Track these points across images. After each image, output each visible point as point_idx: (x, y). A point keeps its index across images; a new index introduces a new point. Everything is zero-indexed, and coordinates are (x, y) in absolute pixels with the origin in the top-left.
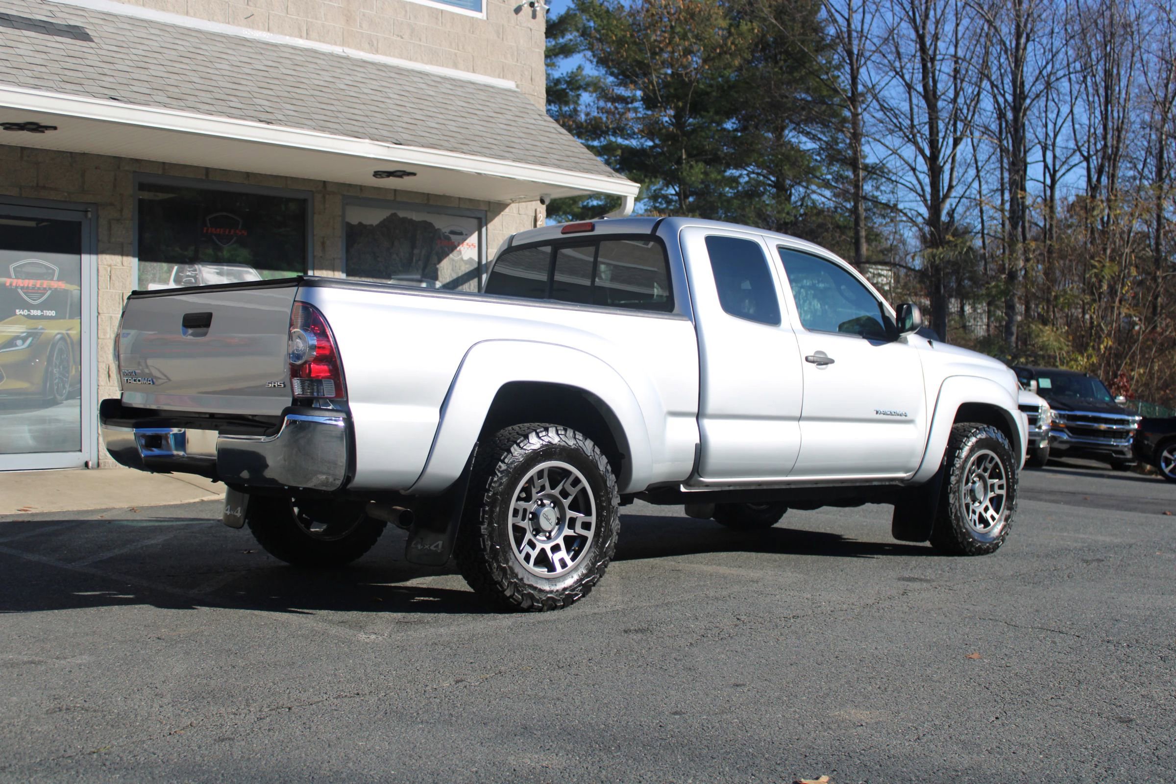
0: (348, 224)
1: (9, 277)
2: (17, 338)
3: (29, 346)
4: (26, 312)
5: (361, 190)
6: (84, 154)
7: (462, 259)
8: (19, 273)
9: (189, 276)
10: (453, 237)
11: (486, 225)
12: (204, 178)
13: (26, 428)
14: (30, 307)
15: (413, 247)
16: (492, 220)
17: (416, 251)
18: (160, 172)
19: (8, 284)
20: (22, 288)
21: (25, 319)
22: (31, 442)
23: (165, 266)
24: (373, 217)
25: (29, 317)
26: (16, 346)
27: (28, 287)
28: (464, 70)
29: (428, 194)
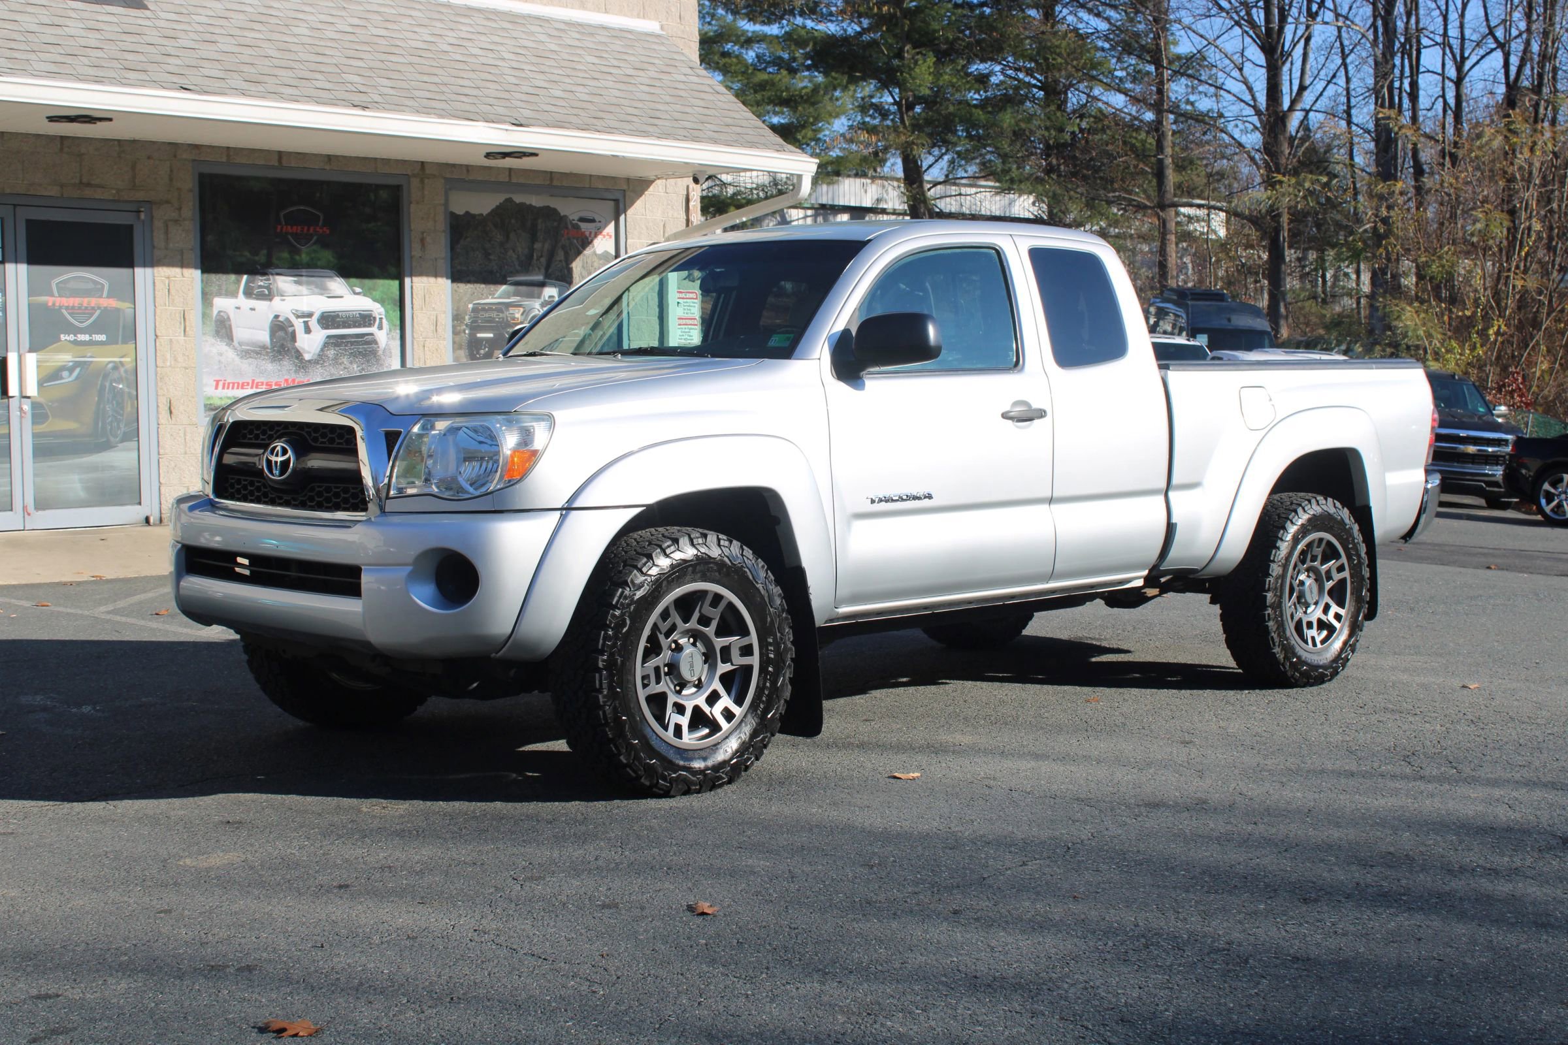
0: (452, 214)
1: (52, 295)
2: (63, 368)
3: (77, 378)
4: (71, 337)
5: (468, 171)
6: (134, 141)
7: (594, 253)
8: (63, 290)
9: (260, 287)
10: (583, 226)
11: (625, 211)
12: (276, 164)
13: (76, 477)
14: (77, 331)
15: (533, 238)
16: (632, 203)
17: (537, 246)
18: (224, 160)
19: (50, 304)
20: (67, 308)
21: (72, 345)
22: (82, 494)
23: (233, 277)
24: (483, 204)
25: (76, 343)
26: (62, 378)
27: (73, 307)
28: (594, 11)
29: (551, 173)
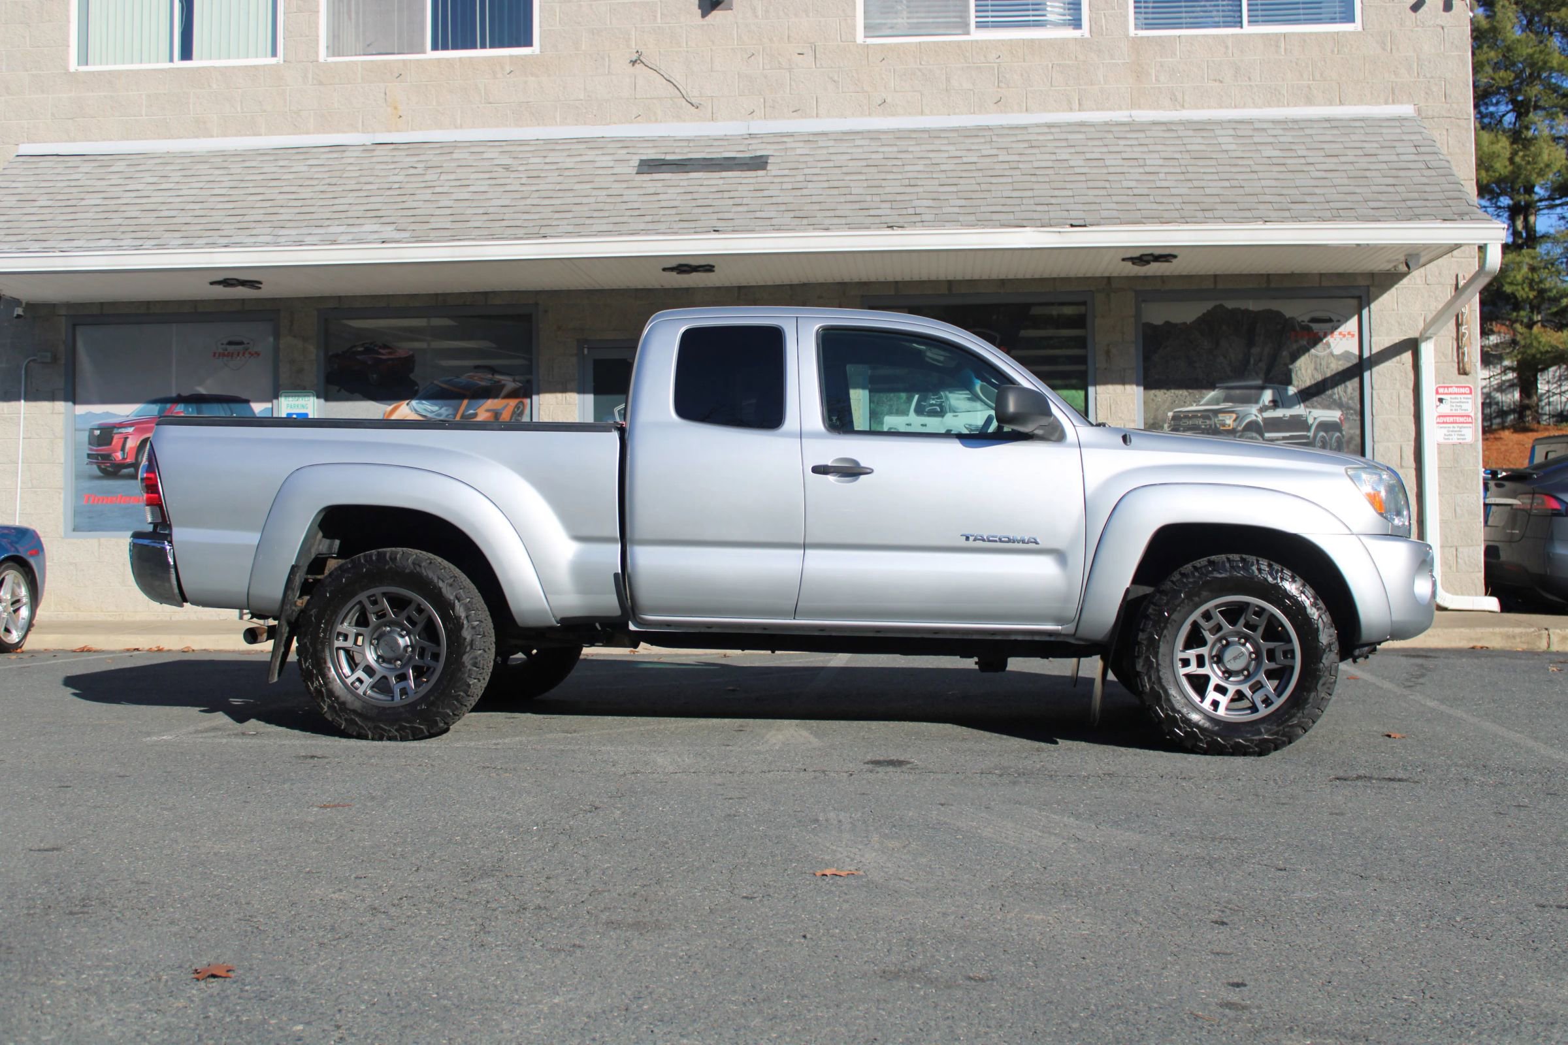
0: (1148, 326)
5: (1163, 282)
7: (1332, 354)
9: (933, 405)
10: (1315, 327)
11: (1368, 305)
12: (947, 292)
15: (1251, 343)
16: (1376, 298)
17: (1255, 350)
18: (892, 293)
23: (903, 395)
24: (1187, 313)
28: (1325, 105)
29: (1268, 275)
